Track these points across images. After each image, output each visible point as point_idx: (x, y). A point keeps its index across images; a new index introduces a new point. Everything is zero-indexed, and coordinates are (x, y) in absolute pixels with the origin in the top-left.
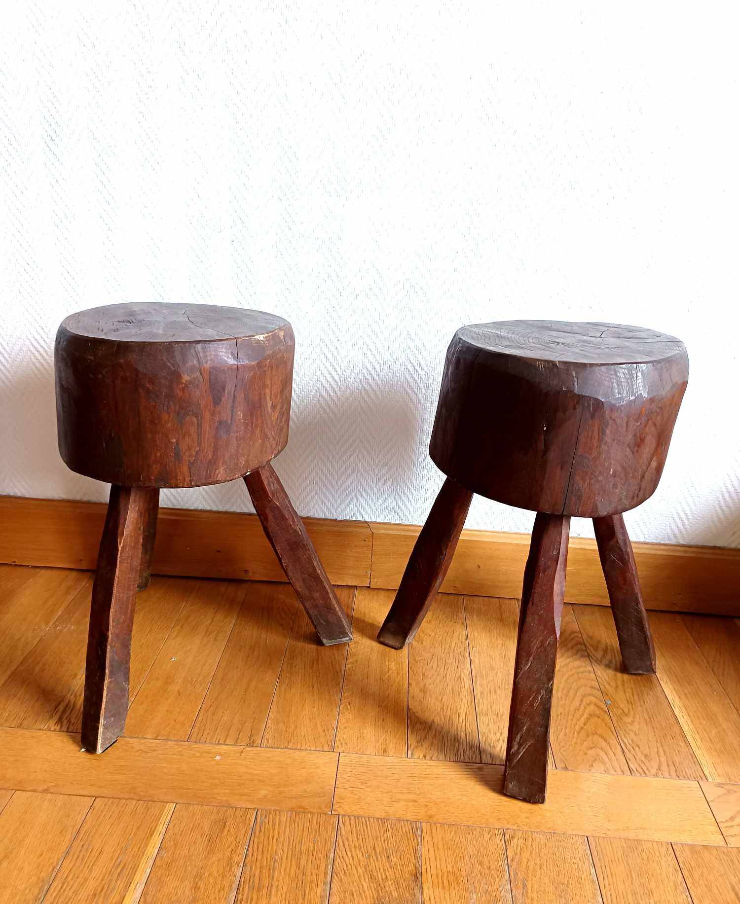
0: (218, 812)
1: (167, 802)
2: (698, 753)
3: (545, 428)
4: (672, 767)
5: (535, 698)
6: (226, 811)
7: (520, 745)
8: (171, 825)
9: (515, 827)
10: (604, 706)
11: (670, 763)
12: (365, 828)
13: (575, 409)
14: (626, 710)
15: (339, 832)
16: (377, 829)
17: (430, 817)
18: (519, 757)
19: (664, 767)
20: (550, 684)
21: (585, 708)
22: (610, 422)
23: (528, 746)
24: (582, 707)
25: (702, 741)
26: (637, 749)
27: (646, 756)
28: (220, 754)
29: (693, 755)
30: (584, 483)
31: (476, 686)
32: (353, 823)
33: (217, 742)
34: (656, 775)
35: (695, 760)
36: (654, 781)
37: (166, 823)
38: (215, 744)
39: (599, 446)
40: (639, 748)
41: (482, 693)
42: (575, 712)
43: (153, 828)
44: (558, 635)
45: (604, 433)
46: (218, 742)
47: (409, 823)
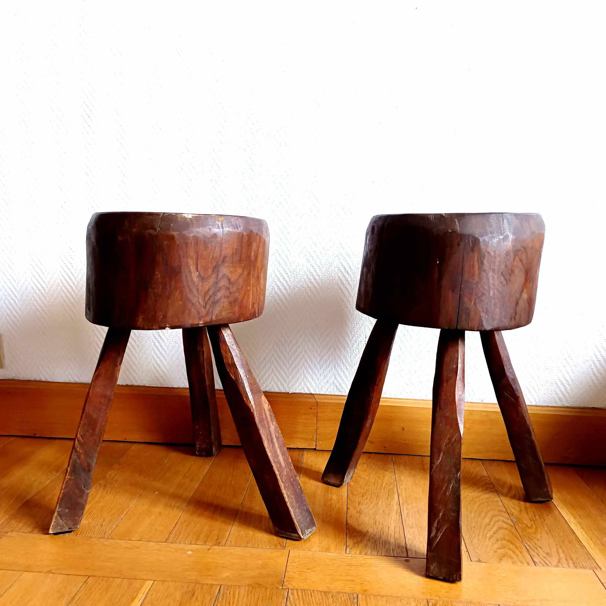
0: (188, 587)
1: (147, 580)
2: (591, 552)
3: (438, 262)
4: (570, 561)
5: (447, 488)
6: (195, 586)
7: (438, 530)
8: (149, 595)
9: (437, 598)
10: (510, 522)
11: (568, 558)
12: (310, 597)
13: (458, 245)
14: (529, 525)
15: (288, 600)
16: (320, 598)
17: (365, 591)
18: (438, 540)
19: (564, 561)
20: (459, 475)
21: (495, 523)
22: (487, 255)
23: (444, 530)
24: (492, 523)
25: (595, 545)
26: (539, 549)
27: (547, 554)
28: (191, 550)
29: (588, 554)
30: (471, 302)
31: (403, 509)
32: (300, 594)
33: (189, 543)
34: (557, 566)
35: (590, 557)
36: (555, 570)
37: (145, 594)
38: (188, 544)
39: (480, 273)
40: (541, 548)
41: (408, 514)
42: (486, 526)
43: (134, 597)
44: (462, 433)
45: (482, 263)
46: (191, 543)
47: (347, 594)
